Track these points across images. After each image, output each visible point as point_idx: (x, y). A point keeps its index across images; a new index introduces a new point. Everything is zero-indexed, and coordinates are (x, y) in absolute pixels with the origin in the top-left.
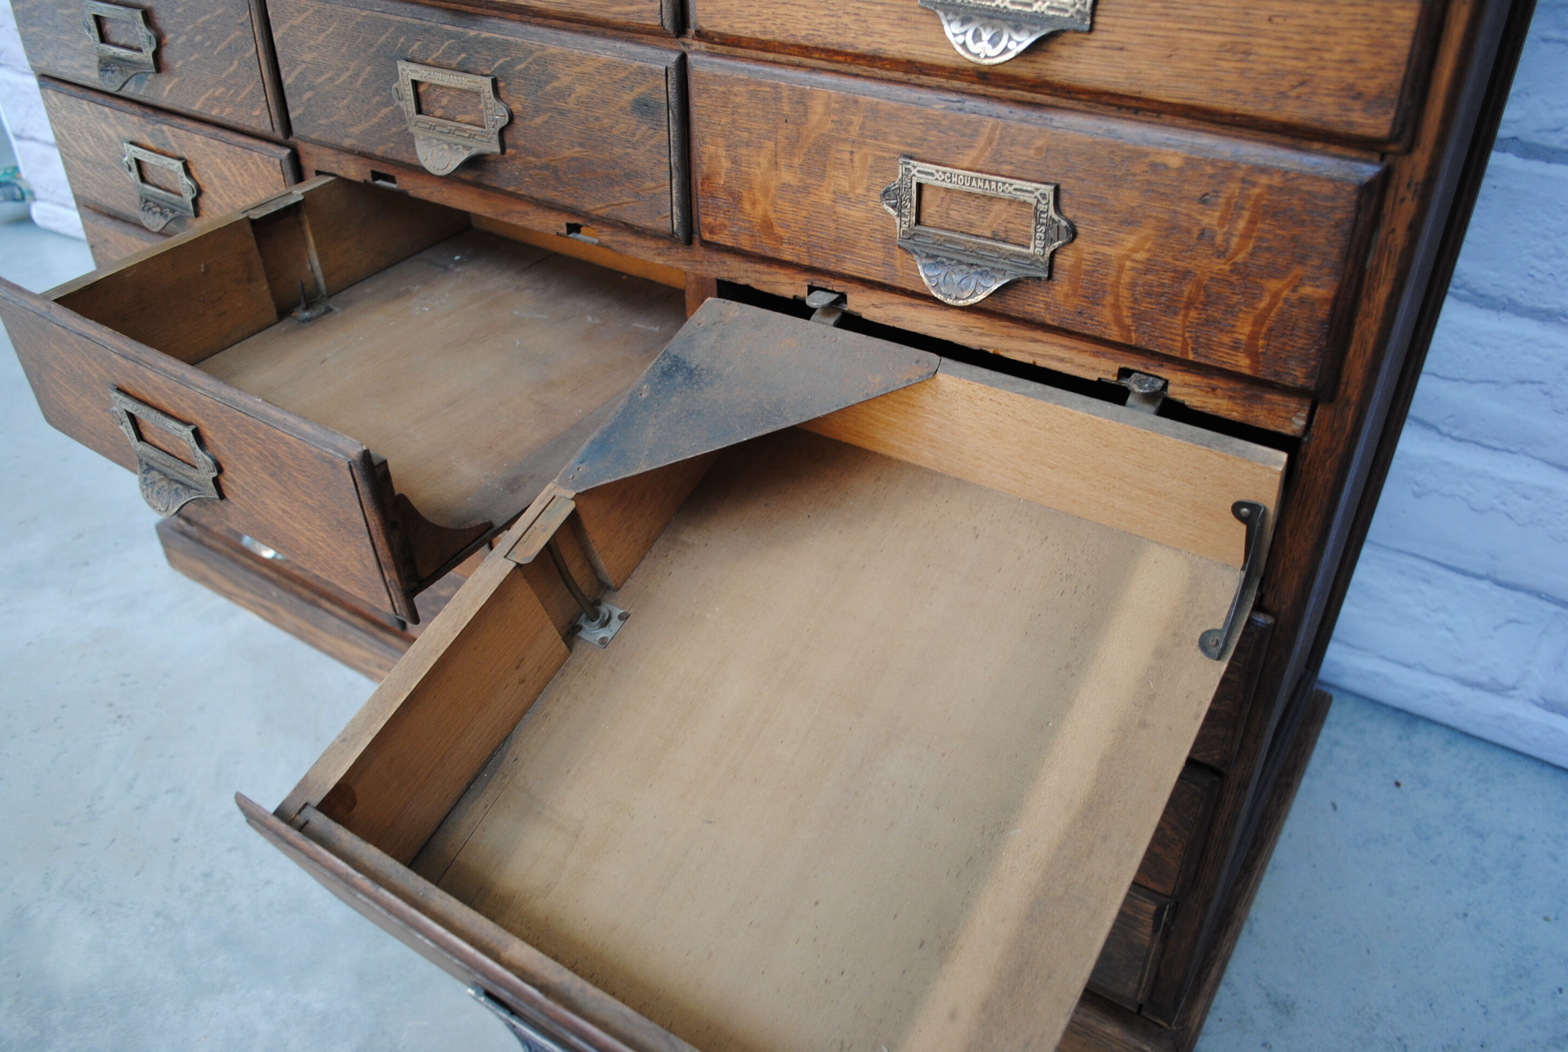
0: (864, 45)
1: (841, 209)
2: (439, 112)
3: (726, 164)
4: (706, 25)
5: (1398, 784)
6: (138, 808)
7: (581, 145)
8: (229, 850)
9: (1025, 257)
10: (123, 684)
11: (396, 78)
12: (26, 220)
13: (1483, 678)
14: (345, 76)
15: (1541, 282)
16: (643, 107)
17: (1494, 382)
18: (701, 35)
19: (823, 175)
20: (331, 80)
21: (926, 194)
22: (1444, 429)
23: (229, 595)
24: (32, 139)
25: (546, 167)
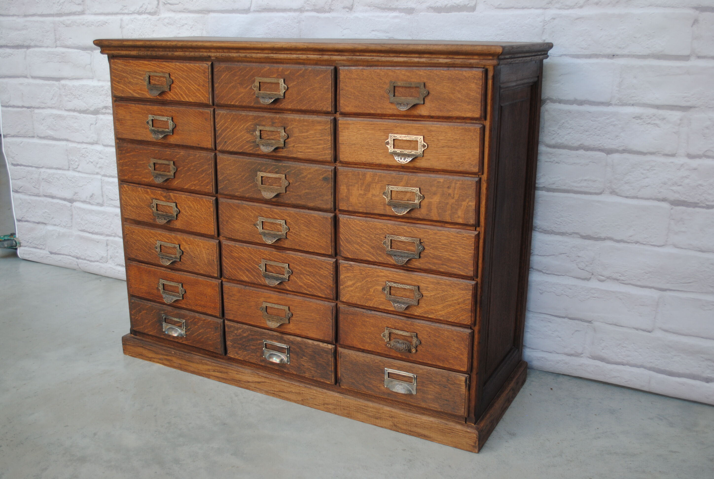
0: (378, 162)
1: (373, 198)
2: (267, 184)
3: (346, 190)
4: (342, 160)
5: (552, 389)
7: (308, 189)
9: (414, 204)
11: (256, 176)
12: (15, 255)
13: (573, 352)
14: (240, 176)
15: (559, 225)
16: (325, 179)
17: (554, 255)
18: (341, 162)
19: (369, 191)
20: (235, 177)
21: (393, 193)
22: (544, 271)
23: (150, 359)
24: (27, 221)
25: (298, 195)
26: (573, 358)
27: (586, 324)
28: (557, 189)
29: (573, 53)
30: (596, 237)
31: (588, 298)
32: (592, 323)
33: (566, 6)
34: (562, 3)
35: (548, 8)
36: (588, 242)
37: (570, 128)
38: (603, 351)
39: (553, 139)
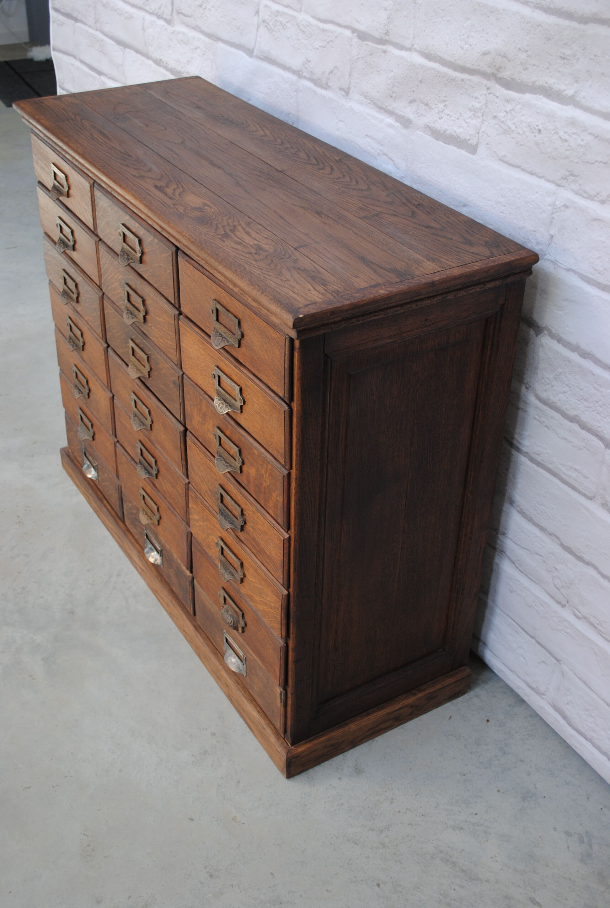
3: (189, 408)
5: (488, 721)
6: (12, 557)
7: (164, 386)
8: (35, 582)
10: (26, 510)
11: (128, 342)
13: (534, 686)
14: (119, 334)
15: (539, 514)
16: (175, 383)
17: (529, 550)
19: (205, 423)
20: (116, 333)
25: (158, 388)
26: (534, 693)
27: (554, 661)
28: (543, 464)
29: (584, 273)
30: (579, 555)
31: (560, 630)
32: (560, 664)
33: (585, 192)
34: (580, 185)
35: (563, 187)
36: (567, 556)
37: (567, 385)
38: (567, 706)
39: (546, 391)
